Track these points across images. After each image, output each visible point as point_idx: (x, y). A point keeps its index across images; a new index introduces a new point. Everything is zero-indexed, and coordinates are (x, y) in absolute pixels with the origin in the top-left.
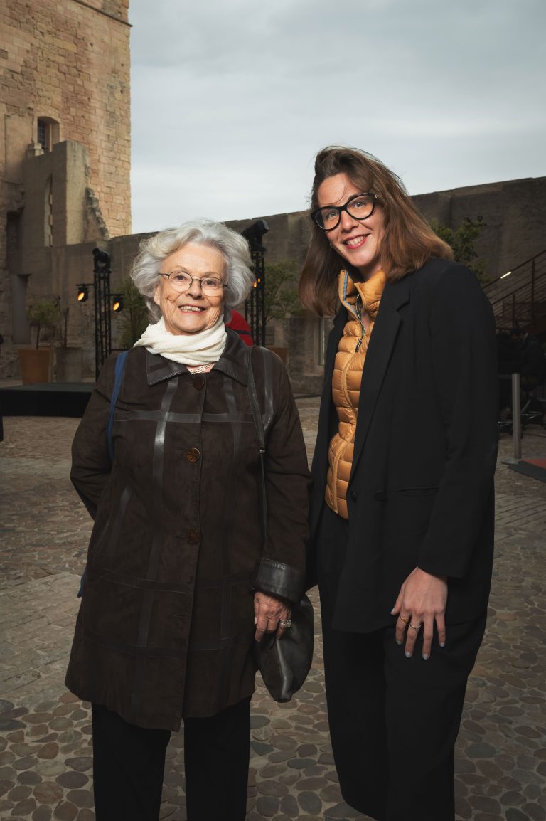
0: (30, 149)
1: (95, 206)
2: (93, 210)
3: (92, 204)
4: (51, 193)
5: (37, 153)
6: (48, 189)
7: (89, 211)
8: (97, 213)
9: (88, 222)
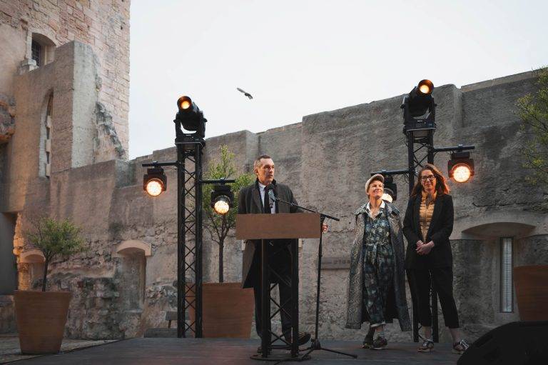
0: (23, 65)
1: (107, 123)
2: (106, 128)
3: (104, 120)
4: (49, 113)
5: (32, 68)
6: (45, 109)
7: (101, 128)
8: (111, 131)
9: (98, 143)
